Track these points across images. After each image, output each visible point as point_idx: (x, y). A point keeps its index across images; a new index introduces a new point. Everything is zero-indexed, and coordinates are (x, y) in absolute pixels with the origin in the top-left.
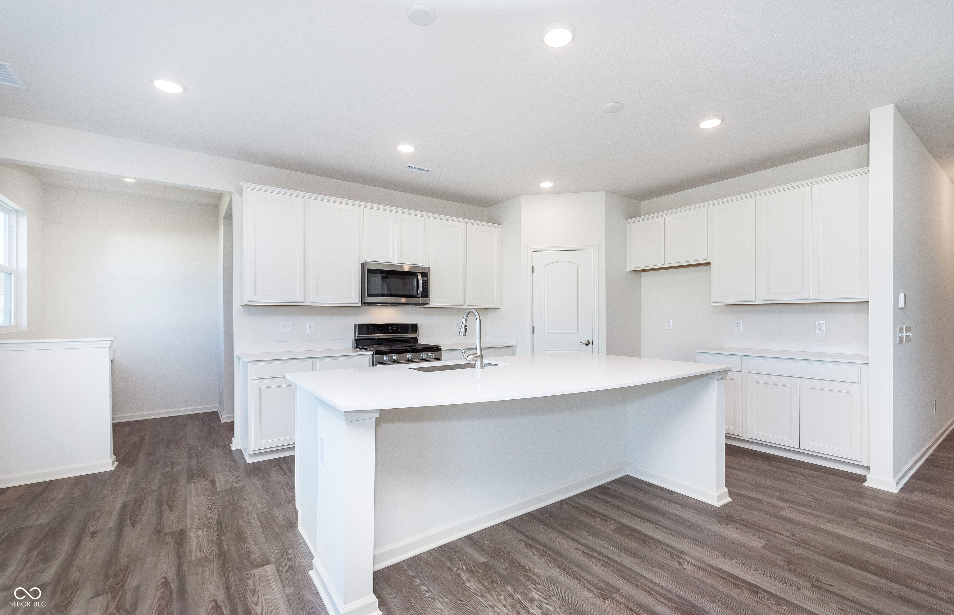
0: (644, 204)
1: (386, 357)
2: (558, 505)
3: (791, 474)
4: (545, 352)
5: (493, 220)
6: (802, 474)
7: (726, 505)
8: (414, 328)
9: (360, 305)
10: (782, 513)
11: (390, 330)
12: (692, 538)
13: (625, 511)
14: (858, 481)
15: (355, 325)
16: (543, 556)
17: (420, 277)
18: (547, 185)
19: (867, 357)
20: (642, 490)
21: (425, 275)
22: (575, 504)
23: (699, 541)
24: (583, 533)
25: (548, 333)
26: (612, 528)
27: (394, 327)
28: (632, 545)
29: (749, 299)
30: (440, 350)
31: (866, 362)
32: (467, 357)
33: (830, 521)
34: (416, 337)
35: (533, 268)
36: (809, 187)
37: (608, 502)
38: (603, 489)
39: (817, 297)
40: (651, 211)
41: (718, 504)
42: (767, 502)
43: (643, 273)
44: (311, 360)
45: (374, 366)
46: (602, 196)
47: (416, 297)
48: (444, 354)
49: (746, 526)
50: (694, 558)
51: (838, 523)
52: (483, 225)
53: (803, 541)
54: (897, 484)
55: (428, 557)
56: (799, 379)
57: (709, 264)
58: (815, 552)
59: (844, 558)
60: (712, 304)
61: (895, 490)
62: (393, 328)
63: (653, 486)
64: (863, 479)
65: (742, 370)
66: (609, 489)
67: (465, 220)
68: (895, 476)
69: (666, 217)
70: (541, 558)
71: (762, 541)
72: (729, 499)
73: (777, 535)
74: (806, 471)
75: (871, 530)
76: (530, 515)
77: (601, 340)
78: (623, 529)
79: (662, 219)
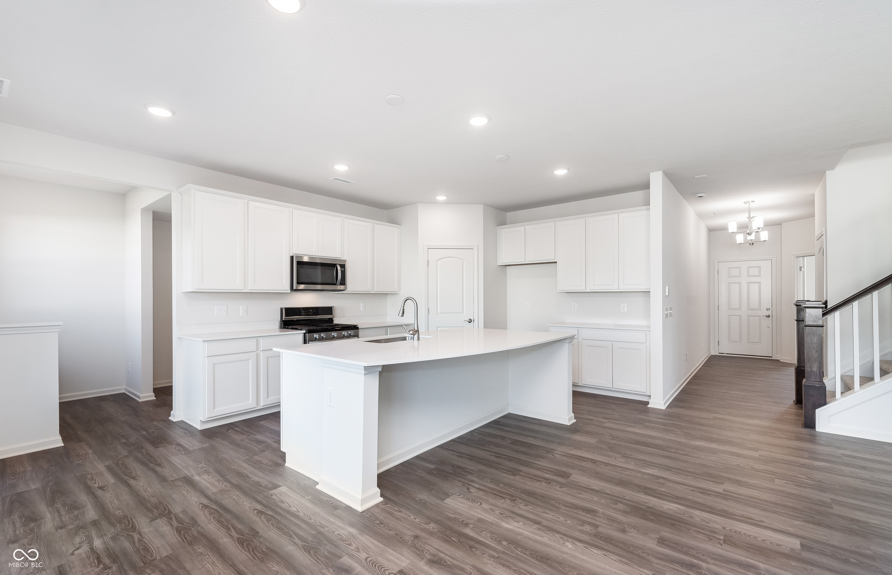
0: (510, 215)
1: (316, 336)
2: (470, 433)
3: (608, 404)
4: (437, 329)
5: (393, 221)
6: (615, 404)
7: (573, 424)
8: (329, 310)
9: (289, 291)
10: (605, 425)
11: (311, 312)
12: (557, 442)
13: (513, 432)
14: (645, 405)
15: (282, 309)
16: (471, 461)
17: (339, 268)
18: (441, 198)
19: (649, 327)
20: (521, 421)
21: (343, 266)
22: (480, 432)
23: (561, 443)
24: (492, 447)
25: (440, 313)
26: (509, 442)
27: (315, 310)
28: (523, 449)
29: (582, 289)
30: (358, 328)
31: (649, 330)
32: (409, 332)
33: (630, 426)
34: (332, 318)
35: (428, 262)
36: (617, 215)
37: (502, 429)
38: (495, 422)
39: (623, 288)
40: (515, 222)
41: (568, 424)
42: (596, 420)
43: (508, 267)
44: (255, 340)
45: (306, 343)
46: (481, 206)
47: (335, 284)
48: (361, 332)
49: (586, 433)
50: (560, 452)
51: (634, 427)
52: (387, 225)
53: (617, 437)
54: (665, 404)
55: (396, 470)
56: (612, 342)
57: (556, 262)
58: (623, 442)
59: (638, 443)
60: (558, 291)
61: (664, 407)
62: (313, 310)
63: (528, 418)
64: (648, 403)
65: (578, 337)
66: (500, 422)
67: (373, 221)
68: (663, 400)
69: (526, 227)
70: (471, 462)
71: (596, 440)
72: (575, 421)
73: (604, 436)
74: (617, 402)
75: (650, 428)
76: (452, 441)
77: (480, 318)
78: (515, 442)
79: (523, 228)
